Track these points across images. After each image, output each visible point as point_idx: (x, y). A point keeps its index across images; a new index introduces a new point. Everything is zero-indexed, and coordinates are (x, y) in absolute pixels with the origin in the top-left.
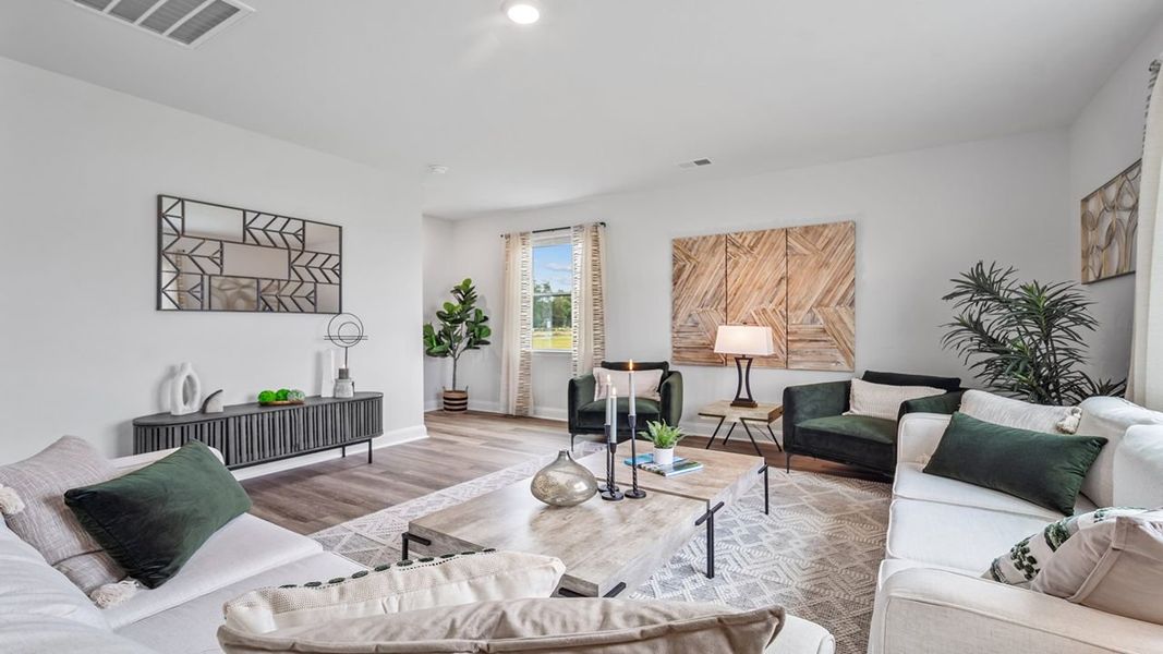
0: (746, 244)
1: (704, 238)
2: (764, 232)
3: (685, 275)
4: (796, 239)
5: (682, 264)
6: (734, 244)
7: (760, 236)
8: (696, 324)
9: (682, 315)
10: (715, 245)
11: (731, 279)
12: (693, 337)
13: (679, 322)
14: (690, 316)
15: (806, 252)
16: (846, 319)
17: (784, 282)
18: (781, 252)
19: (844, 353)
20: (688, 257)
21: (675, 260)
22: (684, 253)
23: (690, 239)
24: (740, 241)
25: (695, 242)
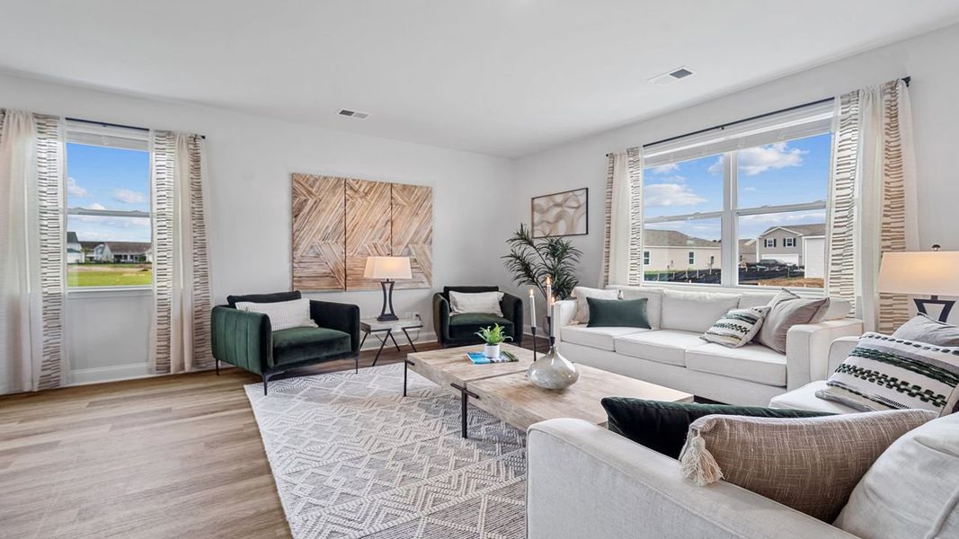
0: (362, 190)
1: (325, 178)
2: (376, 183)
3: (306, 210)
4: (398, 192)
5: (303, 198)
6: (351, 188)
7: (372, 186)
8: (318, 256)
9: (303, 246)
10: (336, 186)
11: (349, 217)
12: (315, 267)
13: (298, 254)
14: (312, 247)
15: (405, 204)
16: (427, 252)
17: (390, 223)
18: (387, 201)
19: (426, 276)
20: (310, 193)
21: (294, 194)
22: (305, 188)
23: (312, 176)
24: (357, 186)
25: (316, 180)
